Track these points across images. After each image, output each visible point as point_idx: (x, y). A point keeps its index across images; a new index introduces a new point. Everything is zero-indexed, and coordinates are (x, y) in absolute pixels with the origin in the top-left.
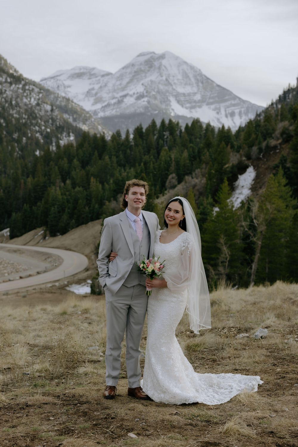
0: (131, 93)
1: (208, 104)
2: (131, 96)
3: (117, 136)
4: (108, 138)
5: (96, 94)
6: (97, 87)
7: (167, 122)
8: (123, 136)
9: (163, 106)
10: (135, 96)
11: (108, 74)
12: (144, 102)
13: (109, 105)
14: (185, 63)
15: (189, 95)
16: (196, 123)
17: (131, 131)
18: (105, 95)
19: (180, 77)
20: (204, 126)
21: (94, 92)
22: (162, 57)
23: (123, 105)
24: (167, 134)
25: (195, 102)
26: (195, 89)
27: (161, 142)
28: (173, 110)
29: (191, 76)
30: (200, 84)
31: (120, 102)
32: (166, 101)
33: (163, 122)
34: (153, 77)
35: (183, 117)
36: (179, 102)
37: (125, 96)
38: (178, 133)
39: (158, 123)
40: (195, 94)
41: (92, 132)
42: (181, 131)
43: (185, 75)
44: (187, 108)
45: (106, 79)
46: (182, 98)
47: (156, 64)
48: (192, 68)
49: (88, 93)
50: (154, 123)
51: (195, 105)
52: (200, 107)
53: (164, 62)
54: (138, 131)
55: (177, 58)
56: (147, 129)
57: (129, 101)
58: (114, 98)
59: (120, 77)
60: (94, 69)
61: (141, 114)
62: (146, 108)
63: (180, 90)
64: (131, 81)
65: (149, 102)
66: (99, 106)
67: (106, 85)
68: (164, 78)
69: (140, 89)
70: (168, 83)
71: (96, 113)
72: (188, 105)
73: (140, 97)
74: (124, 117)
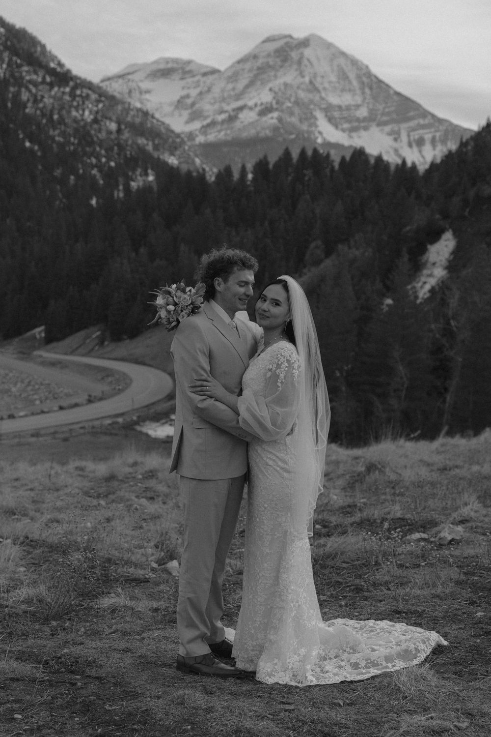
0: (251, 103)
1: (380, 124)
2: (251, 109)
3: (225, 174)
4: (211, 178)
5: (193, 104)
6: (194, 93)
7: (310, 153)
8: (236, 176)
9: (305, 127)
10: (258, 109)
11: (214, 71)
12: (271, 119)
13: (213, 123)
14: (343, 54)
15: (348, 108)
16: (359, 154)
17: (250, 166)
18: (207, 107)
19: (333, 78)
20: (372, 161)
21: (189, 101)
22: (305, 43)
23: (237, 124)
24: (309, 173)
25: (358, 120)
26: (359, 99)
27: (299, 186)
28: (320, 133)
29: (352, 76)
30: (367, 91)
31: (232, 119)
32: (309, 118)
33: (303, 153)
34: (289, 77)
35: (337, 146)
36: (330, 120)
37: (241, 109)
38: (328, 171)
39: (295, 154)
40: (358, 106)
41: (184, 168)
42: (333, 167)
43: (343, 76)
44: (343, 130)
45: (210, 79)
46: (336, 114)
47: (294, 55)
48: (354, 62)
49: (180, 104)
50: (287, 153)
51: (356, 126)
52: (366, 129)
53: (307, 52)
54: (261, 167)
55: (329, 46)
56: (276, 165)
57: (247, 117)
58: (222, 112)
59: (234, 77)
60: (189, 62)
61: (266, 140)
62: (276, 129)
63: (334, 99)
64: (251, 84)
65: (280, 120)
66: (196, 125)
67: (209, 90)
68: (307, 79)
69: (265, 97)
70: (313, 87)
71: (191, 136)
72: (346, 126)
73: (266, 110)
74: (238, 144)
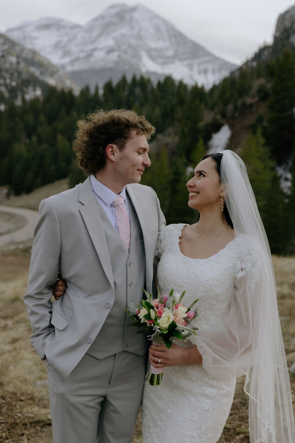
0: (101, 46)
1: (182, 60)
2: (101, 49)
3: (85, 91)
4: (77, 92)
5: (64, 47)
6: (65, 39)
7: (138, 77)
8: (92, 91)
9: (134, 61)
10: (105, 50)
11: (77, 26)
12: (114, 56)
13: (77, 59)
14: (157, 16)
15: (161, 50)
16: (169, 80)
17: (101, 85)
18: (74, 48)
19: (152, 31)
20: (177, 83)
21: (62, 45)
22: (134, 9)
23: (92, 60)
24: (138, 91)
25: (167, 57)
26: (167, 44)
27: (132, 98)
28: (144, 66)
29: (163, 29)
30: (173, 40)
31: (89, 56)
32: (137, 56)
33: (134, 79)
34: (124, 30)
35: (155, 74)
36: (151, 57)
37: (94, 50)
38: (149, 89)
39: (129, 79)
40: (167, 49)
41: (59, 87)
42: (152, 88)
43: (158, 30)
44: (159, 64)
45: (75, 31)
46: (154, 54)
47: (128, 16)
48: (165, 22)
49: (56, 46)
50: (124, 79)
51: (166, 61)
52: (172, 62)
53: (136, 15)
54: (108, 86)
55: (149, 11)
56: (118, 85)
57: (99, 55)
58: (82, 51)
59: (90, 29)
60: (61, 20)
61: (110, 70)
62: (116, 63)
63: (153, 44)
64: (101, 34)
65: (119, 57)
66: (66, 60)
67: (74, 38)
68: (135, 31)
69: (110, 42)
70: (139, 37)
71: (63, 67)
72: (160, 61)
73: (110, 51)
74: (94, 72)
